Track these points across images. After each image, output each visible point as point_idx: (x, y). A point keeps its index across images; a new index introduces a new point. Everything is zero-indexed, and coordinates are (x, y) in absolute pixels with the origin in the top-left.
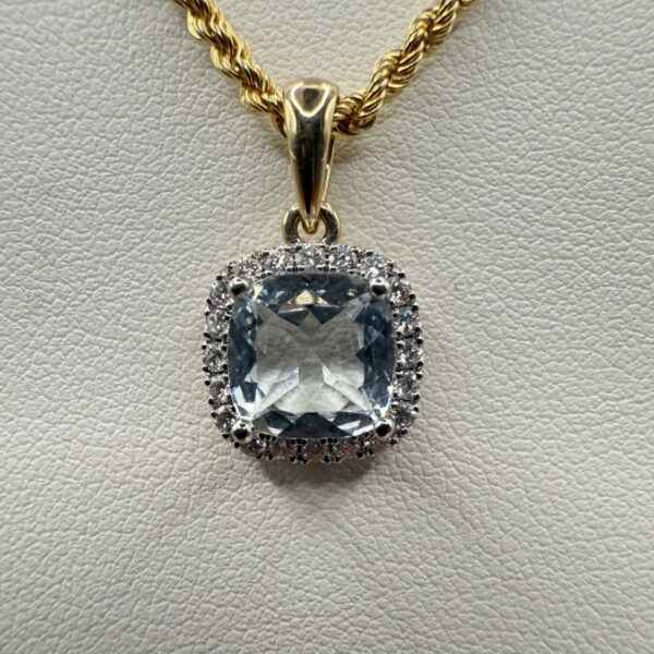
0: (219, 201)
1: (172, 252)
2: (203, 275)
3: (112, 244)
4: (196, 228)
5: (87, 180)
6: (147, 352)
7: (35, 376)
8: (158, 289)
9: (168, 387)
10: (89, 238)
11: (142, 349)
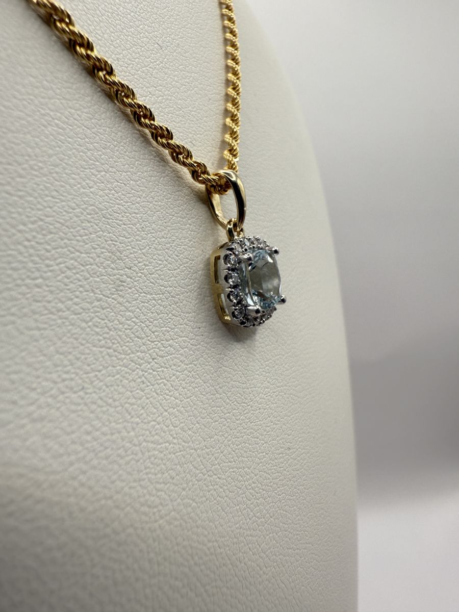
0: (178, 215)
1: (169, 243)
2: (184, 252)
3: (144, 243)
4: (174, 230)
5: (122, 208)
6: (175, 297)
7: (130, 327)
8: (169, 263)
9: (187, 313)
10: (133, 241)
11: (172, 297)
